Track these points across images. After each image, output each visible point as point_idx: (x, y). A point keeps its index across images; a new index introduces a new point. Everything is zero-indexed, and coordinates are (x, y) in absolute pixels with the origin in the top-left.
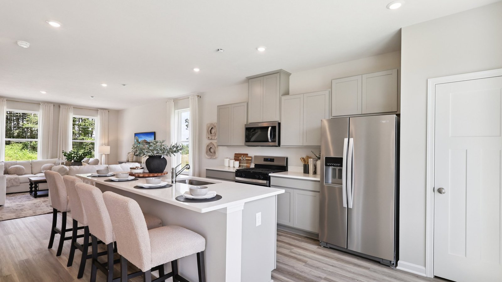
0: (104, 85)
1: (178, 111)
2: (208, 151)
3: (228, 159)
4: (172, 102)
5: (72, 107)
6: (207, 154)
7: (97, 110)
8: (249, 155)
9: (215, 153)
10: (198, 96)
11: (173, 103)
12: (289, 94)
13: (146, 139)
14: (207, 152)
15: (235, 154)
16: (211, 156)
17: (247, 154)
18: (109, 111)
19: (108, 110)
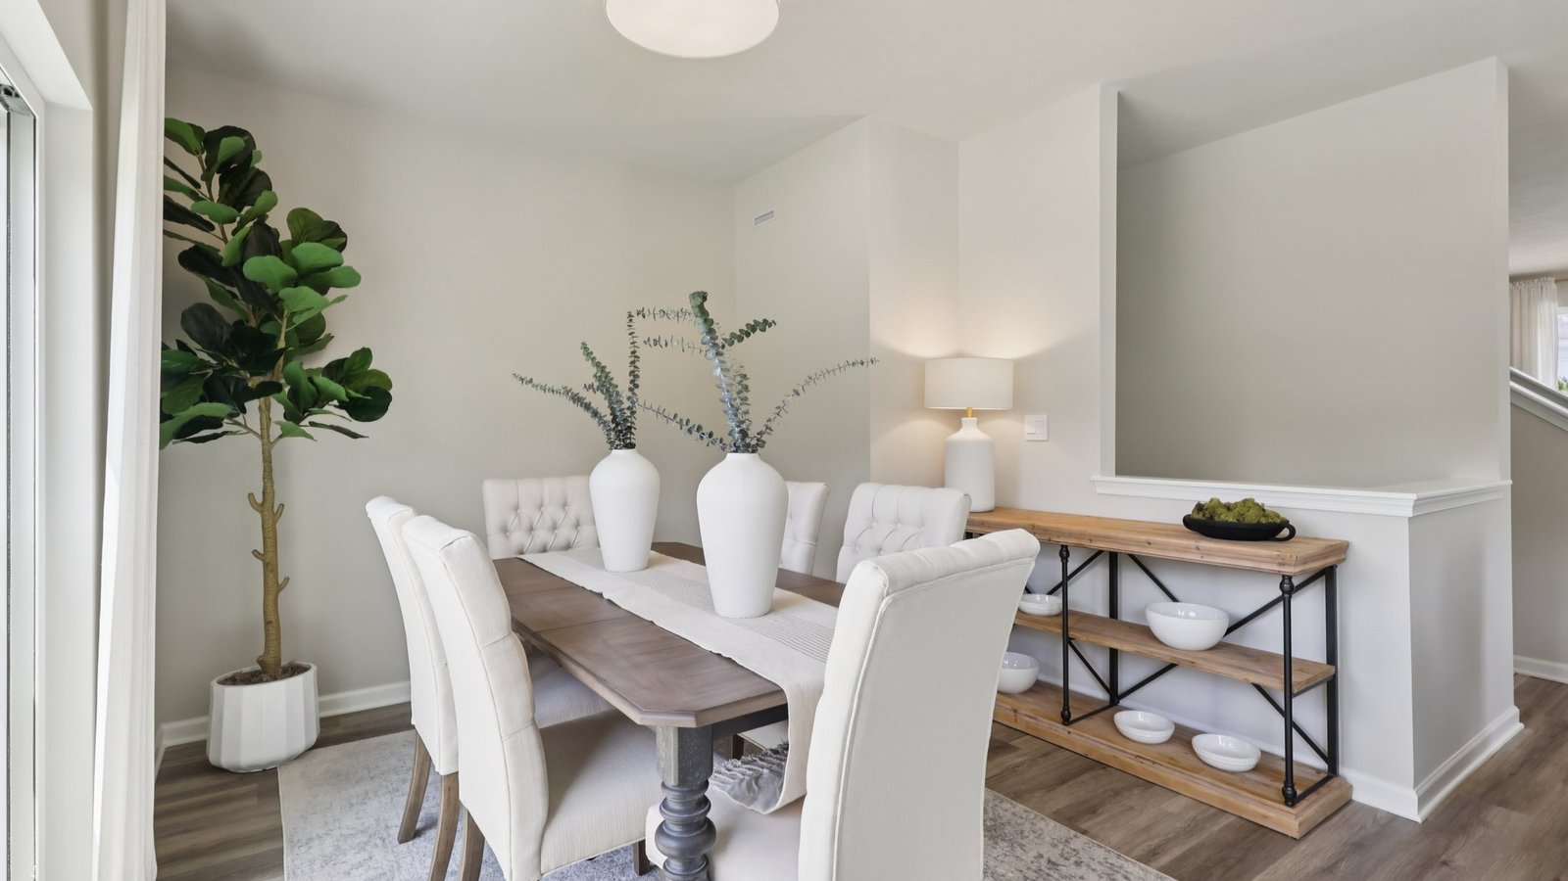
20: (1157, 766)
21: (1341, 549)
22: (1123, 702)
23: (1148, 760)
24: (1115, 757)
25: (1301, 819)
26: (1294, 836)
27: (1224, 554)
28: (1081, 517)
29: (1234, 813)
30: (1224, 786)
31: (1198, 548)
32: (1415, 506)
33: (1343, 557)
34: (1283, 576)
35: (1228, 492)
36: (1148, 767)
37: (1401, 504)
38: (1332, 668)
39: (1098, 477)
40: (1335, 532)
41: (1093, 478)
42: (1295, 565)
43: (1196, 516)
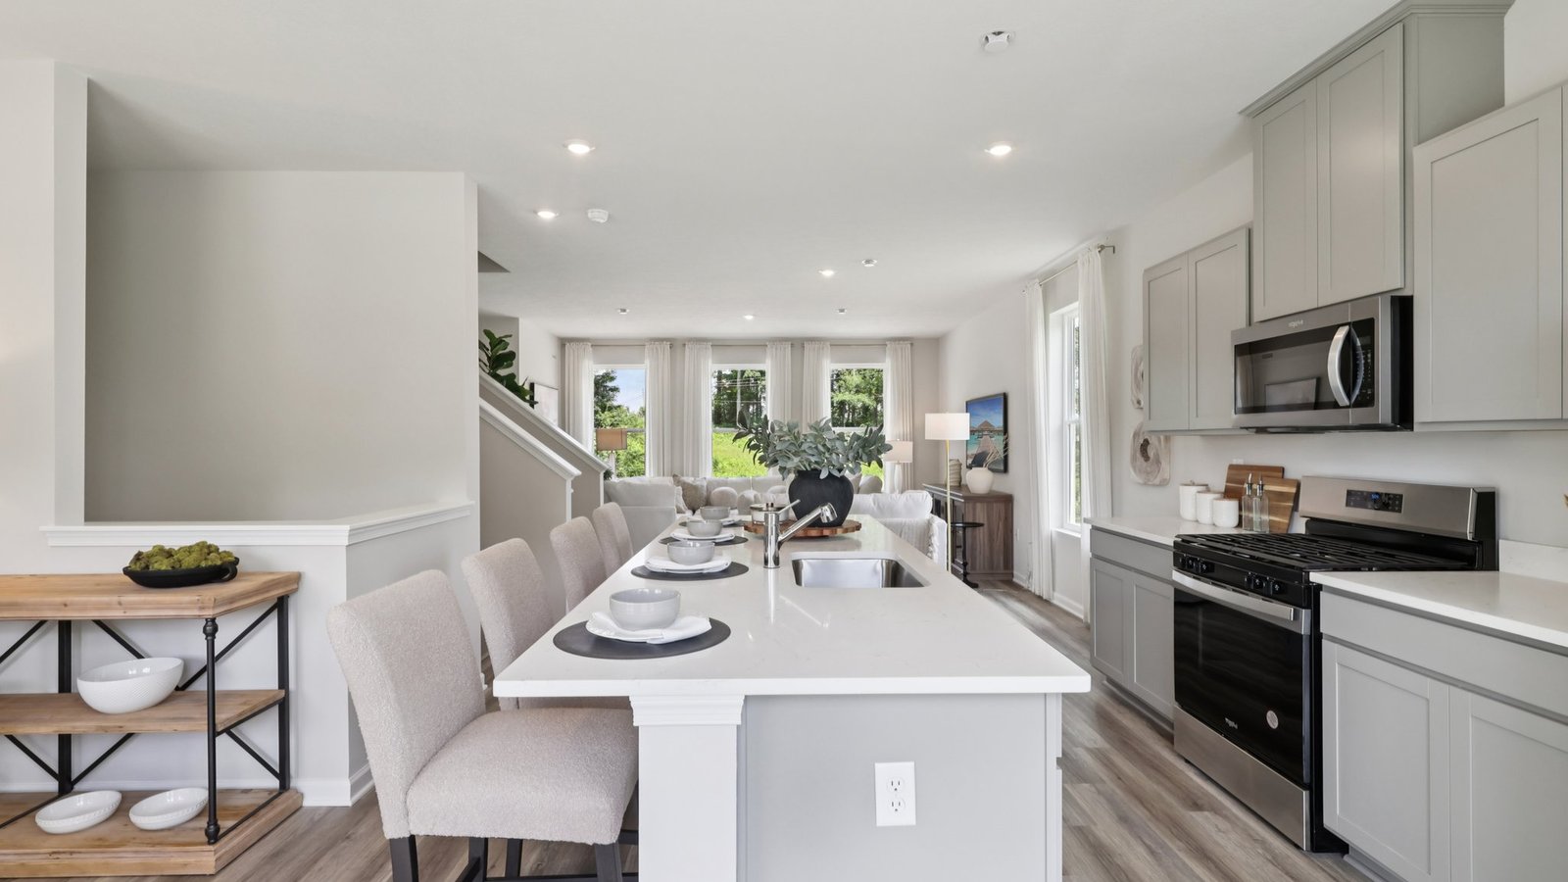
0: (828, 273)
1: (1063, 316)
2: (1138, 455)
3: (1194, 489)
4: (1037, 286)
5: (828, 343)
6: (1134, 468)
7: (882, 344)
8: (1290, 474)
9: (1158, 462)
10: (1102, 247)
11: (1040, 290)
12: (1503, 105)
13: (989, 421)
14: (1134, 459)
15: (1232, 467)
16: (1148, 473)
17: (1282, 470)
18: (912, 344)
19: (910, 341)
20: (74, 856)
21: (296, 579)
22: (77, 787)
23: (64, 852)
24: (23, 864)
25: (218, 855)
26: (212, 873)
27: (148, 606)
28: (45, 576)
29: (154, 874)
30: (148, 849)
31: (120, 604)
32: (350, 536)
33: (295, 586)
34: (206, 620)
35: (178, 536)
36: (65, 860)
37: (338, 534)
38: (283, 693)
39: (52, 527)
40: (287, 565)
41: (43, 528)
42: (214, 608)
43: (133, 567)
